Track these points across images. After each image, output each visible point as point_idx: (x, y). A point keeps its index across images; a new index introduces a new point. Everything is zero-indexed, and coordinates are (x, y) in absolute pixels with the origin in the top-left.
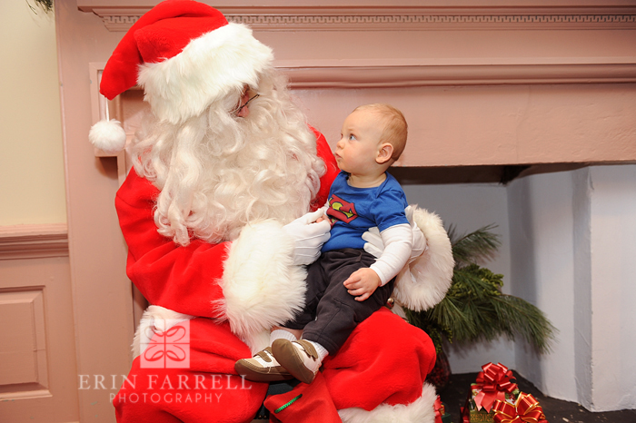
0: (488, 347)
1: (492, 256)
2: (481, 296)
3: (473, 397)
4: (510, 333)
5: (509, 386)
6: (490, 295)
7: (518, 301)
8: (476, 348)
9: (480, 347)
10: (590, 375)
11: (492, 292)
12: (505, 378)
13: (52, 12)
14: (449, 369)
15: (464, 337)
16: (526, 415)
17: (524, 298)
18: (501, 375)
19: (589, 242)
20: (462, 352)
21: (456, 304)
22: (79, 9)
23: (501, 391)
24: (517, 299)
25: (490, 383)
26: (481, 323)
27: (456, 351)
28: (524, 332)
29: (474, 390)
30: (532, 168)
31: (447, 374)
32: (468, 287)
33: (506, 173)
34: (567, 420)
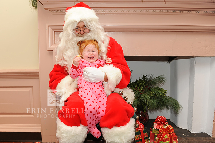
0: (160, 111)
1: (163, 84)
2: (159, 96)
3: (154, 125)
4: (168, 108)
5: (165, 123)
6: (162, 96)
7: (171, 98)
8: (157, 112)
9: (158, 111)
10: (192, 121)
11: (163, 95)
12: (164, 120)
13: (37, 10)
14: (148, 117)
15: (153, 108)
16: (169, 131)
17: (173, 97)
18: (163, 119)
19: (194, 81)
20: (152, 112)
21: (151, 98)
22: (44, 9)
23: (163, 124)
24: (171, 97)
25: (159, 122)
26: (159, 104)
27: (150, 112)
28: (172, 107)
29: (154, 124)
30: (177, 57)
31: (148, 119)
32: (155, 93)
33: (170, 59)
34: (183, 135)
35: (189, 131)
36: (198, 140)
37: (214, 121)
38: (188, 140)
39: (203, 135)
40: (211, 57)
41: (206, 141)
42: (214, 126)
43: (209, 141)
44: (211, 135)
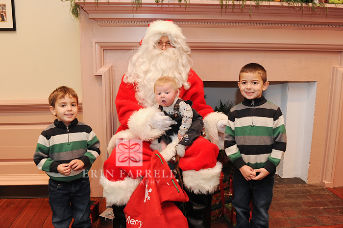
22: (89, 19)
35: (279, 176)
36: (289, 188)
37: (310, 163)
38: (277, 188)
39: (297, 181)
40: (308, 82)
41: (299, 188)
42: (309, 169)
43: (303, 189)
44: (306, 181)
